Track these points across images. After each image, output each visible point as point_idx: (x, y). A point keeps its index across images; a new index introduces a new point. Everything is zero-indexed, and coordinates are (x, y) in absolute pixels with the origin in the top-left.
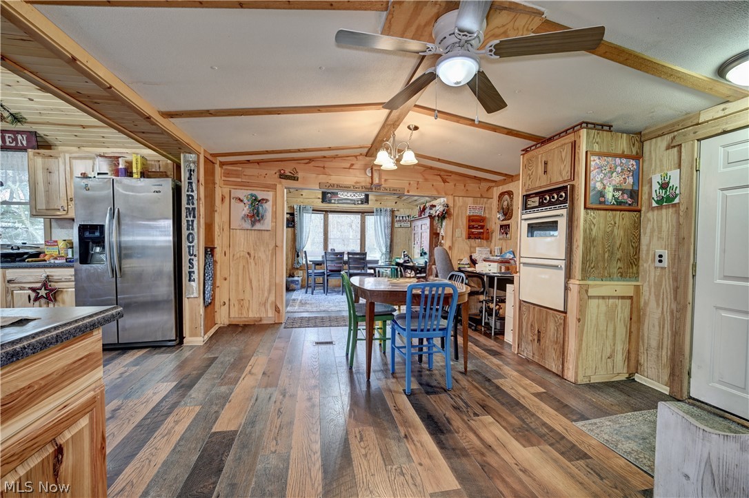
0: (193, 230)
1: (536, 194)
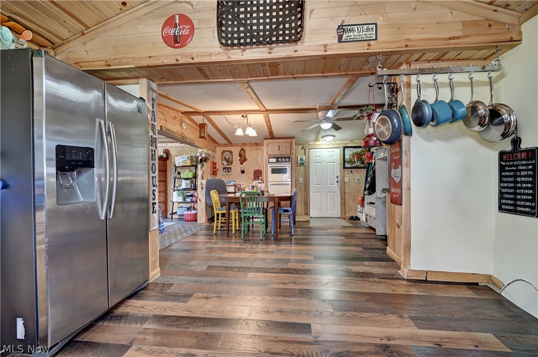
0: (155, 160)
1: (274, 158)
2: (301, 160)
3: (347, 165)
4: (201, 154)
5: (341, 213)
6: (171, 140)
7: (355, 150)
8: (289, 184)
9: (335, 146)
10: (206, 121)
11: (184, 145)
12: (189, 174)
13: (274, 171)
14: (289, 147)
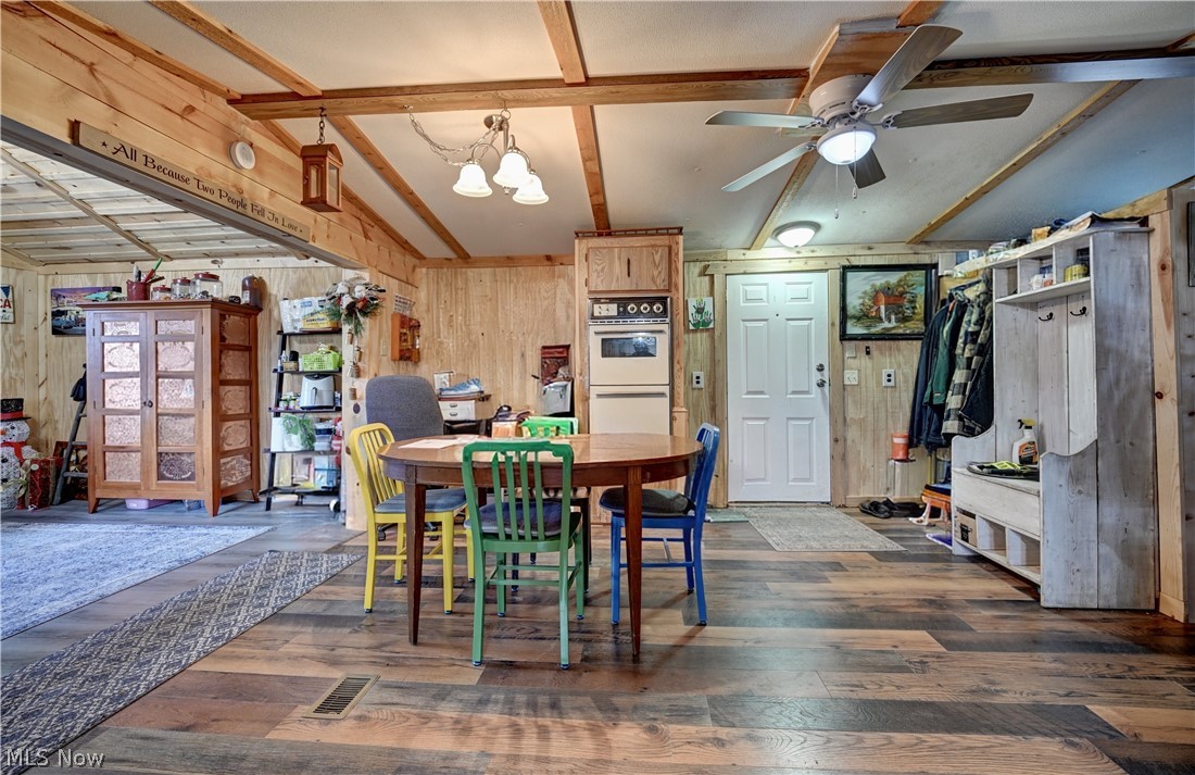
1: (612, 301)
2: (700, 311)
3: (854, 329)
4: (351, 290)
5: (833, 488)
6: (265, 244)
7: (881, 279)
8: (662, 395)
9: (812, 264)
10: (332, 136)
11: (311, 262)
12: (325, 358)
13: (610, 348)
14: (665, 264)
